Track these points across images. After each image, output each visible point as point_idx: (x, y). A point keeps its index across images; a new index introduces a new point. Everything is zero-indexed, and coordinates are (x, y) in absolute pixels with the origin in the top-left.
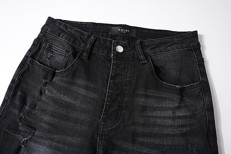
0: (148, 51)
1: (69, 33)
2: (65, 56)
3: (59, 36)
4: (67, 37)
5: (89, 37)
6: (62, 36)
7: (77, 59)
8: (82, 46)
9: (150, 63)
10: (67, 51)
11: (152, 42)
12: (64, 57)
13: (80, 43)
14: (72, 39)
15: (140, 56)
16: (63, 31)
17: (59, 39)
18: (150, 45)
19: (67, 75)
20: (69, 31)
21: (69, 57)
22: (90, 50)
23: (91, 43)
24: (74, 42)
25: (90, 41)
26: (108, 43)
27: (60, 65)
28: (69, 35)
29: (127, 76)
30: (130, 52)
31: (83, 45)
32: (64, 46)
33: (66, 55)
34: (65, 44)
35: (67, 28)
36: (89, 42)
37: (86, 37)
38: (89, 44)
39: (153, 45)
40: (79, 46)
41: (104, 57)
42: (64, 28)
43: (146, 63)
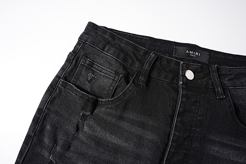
0: (226, 82)
1: (117, 46)
2: (114, 80)
3: (103, 49)
4: (114, 52)
5: (146, 53)
6: (108, 50)
7: (130, 85)
8: (136, 66)
9: (229, 100)
10: (117, 73)
11: (229, 71)
12: (111, 81)
13: (133, 61)
14: (122, 55)
15: (218, 88)
16: (109, 43)
17: (103, 54)
18: (227, 74)
19: (117, 106)
20: (117, 44)
21: (120, 81)
22: (149, 73)
23: (151, 63)
24: (125, 60)
25: (149, 60)
26: (172, 65)
27: (105, 92)
28: (116, 48)
29: (198, 113)
30: (202, 80)
31: (137, 64)
32: (111, 65)
33: (115, 78)
34: (113, 62)
35: (114, 39)
36: (147, 62)
37: (141, 53)
38: (147, 63)
39: (231, 74)
40: (131, 65)
41: (167, 84)
42: (110, 39)
43: (224, 98)
